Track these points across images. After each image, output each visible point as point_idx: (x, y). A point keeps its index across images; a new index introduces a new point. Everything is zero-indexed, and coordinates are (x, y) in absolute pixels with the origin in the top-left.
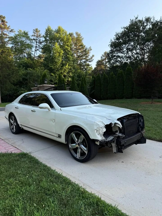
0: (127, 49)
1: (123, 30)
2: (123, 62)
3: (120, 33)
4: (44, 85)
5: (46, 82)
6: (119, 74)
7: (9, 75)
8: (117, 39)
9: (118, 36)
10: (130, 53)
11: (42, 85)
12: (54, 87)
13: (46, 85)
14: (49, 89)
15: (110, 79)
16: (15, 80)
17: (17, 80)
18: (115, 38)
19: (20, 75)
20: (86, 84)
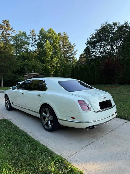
0: (100, 46)
1: (96, 32)
2: (97, 56)
3: (95, 34)
4: (32, 74)
5: (33, 71)
6: (91, 65)
7: (10, 65)
8: (92, 38)
9: (93, 36)
10: (102, 49)
11: (29, 74)
12: (38, 75)
13: (33, 74)
14: (34, 76)
15: (85, 69)
16: (14, 69)
17: (16, 69)
18: (91, 38)
19: (18, 65)
20: (66, 73)
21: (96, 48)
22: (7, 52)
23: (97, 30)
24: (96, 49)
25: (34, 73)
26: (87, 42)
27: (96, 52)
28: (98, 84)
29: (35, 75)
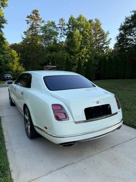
1: (133, 14)
3: (131, 16)
4: (48, 66)
6: (122, 55)
8: (127, 22)
9: (128, 19)
12: (55, 68)
15: (114, 60)
16: (42, 62)
17: (44, 61)
18: (125, 22)
19: (45, 57)
20: (92, 65)
21: (132, 34)
22: (34, 44)
23: (133, 11)
24: (132, 36)
25: (51, 65)
26: (120, 27)
27: (132, 40)
28: (129, 78)
29: (51, 68)
